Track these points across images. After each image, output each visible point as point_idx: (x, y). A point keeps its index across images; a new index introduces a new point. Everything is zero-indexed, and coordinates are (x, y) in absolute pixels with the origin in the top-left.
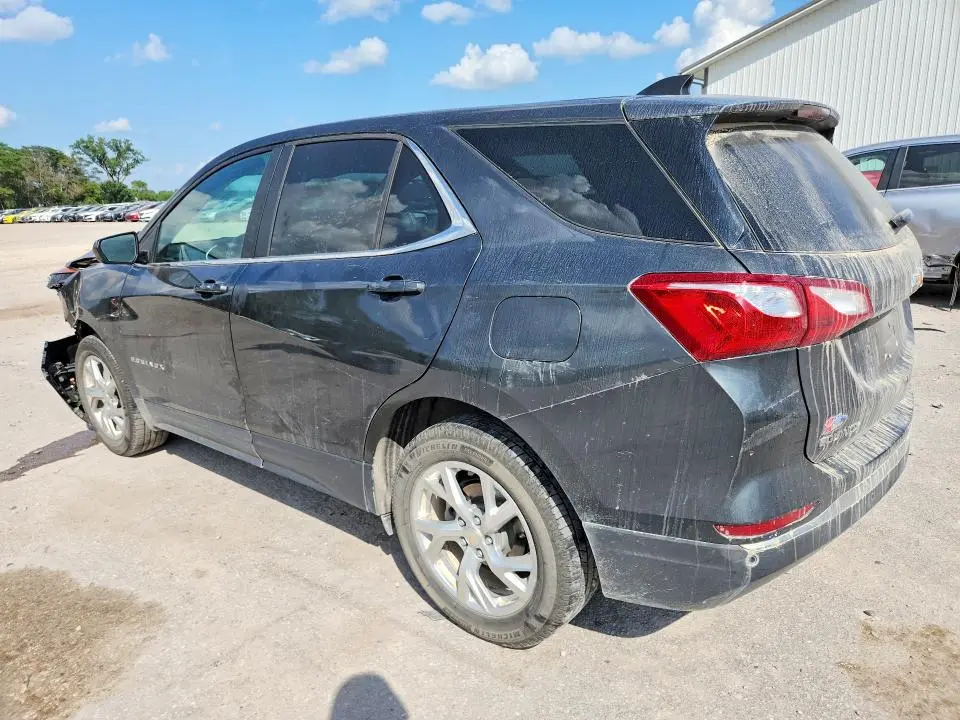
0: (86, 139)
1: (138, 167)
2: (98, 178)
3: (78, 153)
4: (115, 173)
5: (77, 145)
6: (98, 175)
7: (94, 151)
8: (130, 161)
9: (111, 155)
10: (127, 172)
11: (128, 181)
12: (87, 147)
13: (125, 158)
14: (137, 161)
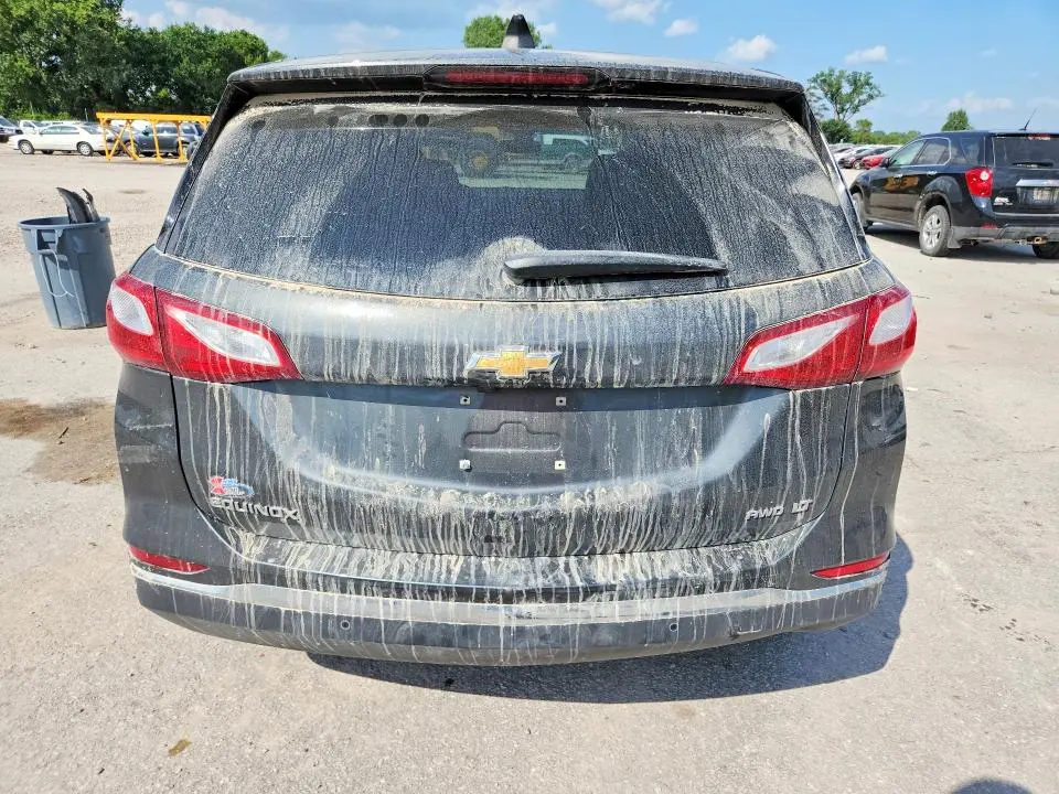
0: (827, 72)
1: (871, 103)
2: (822, 116)
3: (814, 87)
4: (843, 110)
5: (815, 80)
6: (823, 112)
7: (830, 85)
8: (863, 97)
9: (846, 89)
10: (856, 109)
11: (852, 121)
12: (824, 81)
13: (858, 94)
14: (871, 97)
